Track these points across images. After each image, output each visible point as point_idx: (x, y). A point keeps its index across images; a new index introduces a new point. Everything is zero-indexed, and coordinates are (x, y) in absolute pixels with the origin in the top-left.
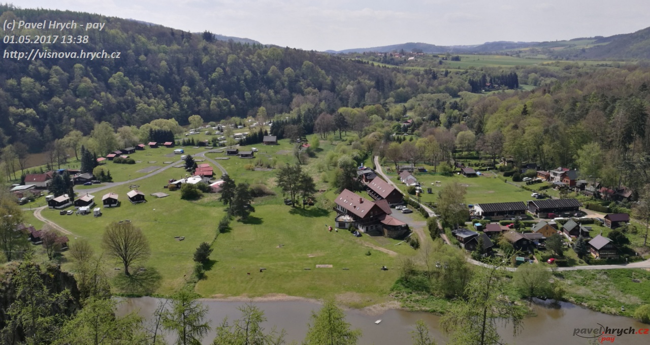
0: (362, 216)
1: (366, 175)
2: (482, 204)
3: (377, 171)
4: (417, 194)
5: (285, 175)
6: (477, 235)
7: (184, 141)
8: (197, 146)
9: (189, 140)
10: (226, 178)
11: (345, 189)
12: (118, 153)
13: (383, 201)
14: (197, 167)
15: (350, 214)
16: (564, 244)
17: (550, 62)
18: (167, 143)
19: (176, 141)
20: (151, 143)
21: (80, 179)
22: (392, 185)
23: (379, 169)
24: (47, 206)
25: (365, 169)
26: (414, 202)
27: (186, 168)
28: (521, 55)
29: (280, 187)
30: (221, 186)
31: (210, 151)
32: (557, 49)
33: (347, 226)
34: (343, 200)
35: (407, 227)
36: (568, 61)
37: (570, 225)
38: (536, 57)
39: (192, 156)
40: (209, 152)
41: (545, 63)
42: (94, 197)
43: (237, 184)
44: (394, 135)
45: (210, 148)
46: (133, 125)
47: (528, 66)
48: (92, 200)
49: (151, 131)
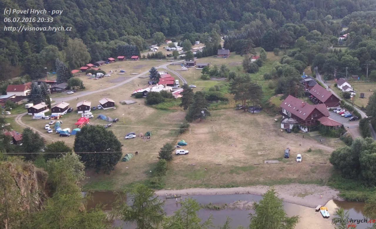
0: (304, 119)
1: (308, 82)
3: (317, 79)
4: (351, 99)
5: (236, 84)
7: (148, 55)
8: (160, 58)
9: (153, 54)
10: (185, 87)
11: (290, 95)
12: (90, 66)
13: (322, 104)
14: (161, 78)
15: (293, 116)
18: (133, 57)
19: (142, 55)
20: (119, 57)
21: (56, 89)
22: (330, 92)
23: (318, 77)
24: (27, 112)
25: (306, 78)
26: (349, 105)
27: (151, 78)
29: (232, 94)
30: (181, 94)
31: (171, 63)
33: (291, 127)
34: (287, 104)
35: (342, 127)
39: (156, 68)
40: (171, 65)
42: (69, 104)
43: (195, 92)
44: (331, 48)
45: (171, 61)
46: (103, 41)
48: (67, 107)
49: (119, 46)
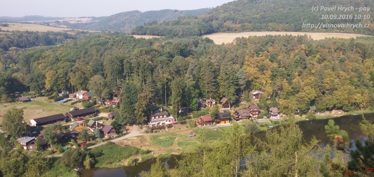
2: (35, 119)
6: (35, 139)
16: (89, 133)
17: (68, 29)
28: (50, 24)
32: (72, 22)
36: (78, 30)
37: (91, 123)
38: (60, 26)
41: (66, 29)
47: (55, 31)
